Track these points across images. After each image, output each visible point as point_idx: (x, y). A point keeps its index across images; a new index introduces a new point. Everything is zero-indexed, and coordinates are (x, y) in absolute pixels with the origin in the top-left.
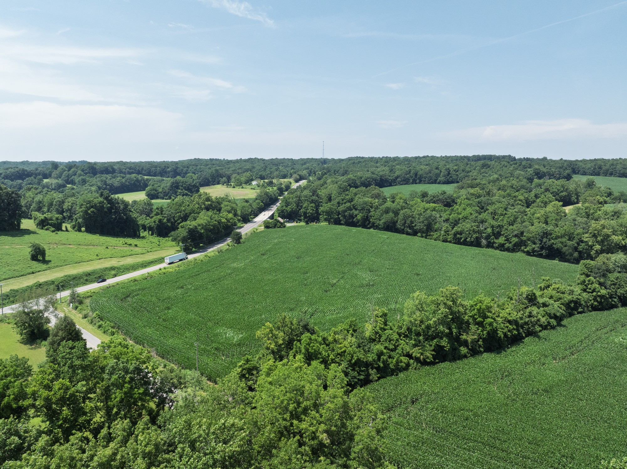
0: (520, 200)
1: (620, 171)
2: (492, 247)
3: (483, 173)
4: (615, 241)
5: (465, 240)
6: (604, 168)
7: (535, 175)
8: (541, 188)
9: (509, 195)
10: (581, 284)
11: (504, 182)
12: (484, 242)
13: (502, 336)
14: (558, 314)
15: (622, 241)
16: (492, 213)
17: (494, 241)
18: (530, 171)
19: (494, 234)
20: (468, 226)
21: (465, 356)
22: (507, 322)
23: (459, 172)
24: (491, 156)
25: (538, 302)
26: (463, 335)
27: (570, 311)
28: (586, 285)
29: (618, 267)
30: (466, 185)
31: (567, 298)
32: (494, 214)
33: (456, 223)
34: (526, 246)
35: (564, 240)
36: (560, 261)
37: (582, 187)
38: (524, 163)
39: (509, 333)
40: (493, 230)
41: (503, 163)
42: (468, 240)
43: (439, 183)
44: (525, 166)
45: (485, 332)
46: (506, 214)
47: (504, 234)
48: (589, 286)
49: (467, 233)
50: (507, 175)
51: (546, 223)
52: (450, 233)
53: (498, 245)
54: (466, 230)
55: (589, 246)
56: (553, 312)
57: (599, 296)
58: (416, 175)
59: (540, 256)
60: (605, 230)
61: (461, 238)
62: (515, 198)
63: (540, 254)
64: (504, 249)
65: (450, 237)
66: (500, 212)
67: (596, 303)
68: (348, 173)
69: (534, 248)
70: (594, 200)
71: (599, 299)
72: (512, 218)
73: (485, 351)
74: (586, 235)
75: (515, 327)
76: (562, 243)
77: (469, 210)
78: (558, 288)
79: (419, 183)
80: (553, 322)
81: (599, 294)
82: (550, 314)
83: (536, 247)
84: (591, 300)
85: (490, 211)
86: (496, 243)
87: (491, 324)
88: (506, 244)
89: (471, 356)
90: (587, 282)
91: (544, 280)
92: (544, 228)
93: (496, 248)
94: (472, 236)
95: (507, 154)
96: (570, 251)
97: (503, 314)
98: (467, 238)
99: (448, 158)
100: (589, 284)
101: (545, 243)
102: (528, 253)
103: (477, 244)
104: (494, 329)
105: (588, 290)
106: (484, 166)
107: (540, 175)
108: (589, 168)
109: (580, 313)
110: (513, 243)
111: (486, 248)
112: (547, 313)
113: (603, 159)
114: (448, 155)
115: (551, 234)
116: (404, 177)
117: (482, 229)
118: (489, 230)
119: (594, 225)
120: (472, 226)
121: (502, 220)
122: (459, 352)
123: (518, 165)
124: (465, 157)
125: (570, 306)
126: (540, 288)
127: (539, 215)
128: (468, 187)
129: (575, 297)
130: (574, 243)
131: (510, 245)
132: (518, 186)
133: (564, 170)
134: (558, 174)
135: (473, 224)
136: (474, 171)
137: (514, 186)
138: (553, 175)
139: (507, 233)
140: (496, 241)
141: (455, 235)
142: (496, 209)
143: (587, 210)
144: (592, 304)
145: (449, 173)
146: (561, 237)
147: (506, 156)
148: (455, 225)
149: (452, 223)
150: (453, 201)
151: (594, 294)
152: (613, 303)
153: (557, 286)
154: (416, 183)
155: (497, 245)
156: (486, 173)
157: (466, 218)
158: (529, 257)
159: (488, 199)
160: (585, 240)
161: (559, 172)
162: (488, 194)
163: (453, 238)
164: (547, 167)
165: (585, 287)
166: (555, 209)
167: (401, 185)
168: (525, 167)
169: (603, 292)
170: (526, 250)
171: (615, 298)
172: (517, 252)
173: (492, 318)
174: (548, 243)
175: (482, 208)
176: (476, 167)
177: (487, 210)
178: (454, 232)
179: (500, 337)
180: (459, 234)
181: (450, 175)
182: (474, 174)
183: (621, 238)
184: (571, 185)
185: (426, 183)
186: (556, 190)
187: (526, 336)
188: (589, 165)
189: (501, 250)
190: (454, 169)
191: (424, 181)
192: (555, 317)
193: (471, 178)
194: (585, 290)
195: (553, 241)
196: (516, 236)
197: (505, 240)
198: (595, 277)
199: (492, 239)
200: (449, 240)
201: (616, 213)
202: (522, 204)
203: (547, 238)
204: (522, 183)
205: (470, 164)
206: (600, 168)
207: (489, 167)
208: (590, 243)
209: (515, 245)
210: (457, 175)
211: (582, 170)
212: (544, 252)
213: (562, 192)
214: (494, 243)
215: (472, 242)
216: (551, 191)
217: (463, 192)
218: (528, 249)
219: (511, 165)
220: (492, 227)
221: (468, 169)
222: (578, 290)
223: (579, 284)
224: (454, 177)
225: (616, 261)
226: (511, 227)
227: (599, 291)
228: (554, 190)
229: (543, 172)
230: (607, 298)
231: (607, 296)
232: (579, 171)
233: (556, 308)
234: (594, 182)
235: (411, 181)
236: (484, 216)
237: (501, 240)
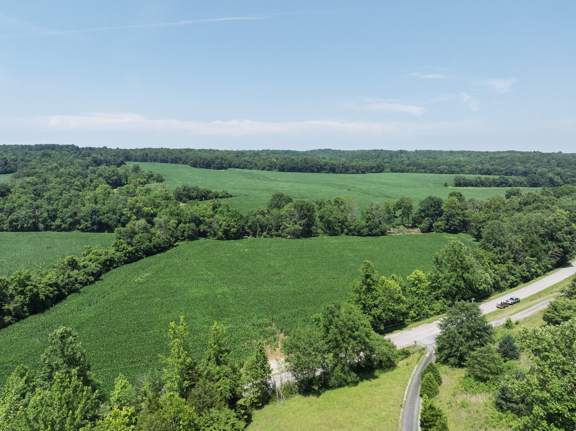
0: (76, 186)
1: (161, 158)
2: (51, 229)
3: (43, 162)
4: (146, 211)
5: (22, 227)
6: (150, 155)
7: (93, 163)
8: (95, 174)
9: (65, 181)
10: (115, 246)
11: (62, 170)
12: (41, 226)
13: (44, 298)
14: (95, 272)
15: (151, 211)
16: (47, 198)
17: (51, 224)
18: (89, 159)
19: (50, 217)
20: (24, 213)
21: (10, 323)
22: (48, 286)
23: (18, 161)
24: (54, 145)
25: (79, 266)
26: (5, 306)
27: (107, 268)
28: (118, 247)
29: (141, 229)
30: (22, 175)
31: (103, 258)
32: (49, 199)
33: (12, 211)
34: (80, 224)
35: (109, 215)
36: (109, 232)
37: (130, 171)
38: (83, 152)
39: (51, 295)
40: (49, 214)
41: (63, 152)
42: (25, 226)
44: (84, 154)
45: (27, 299)
46: (60, 198)
47: (59, 216)
48: (120, 247)
49: (23, 219)
50: (67, 164)
51: (96, 203)
52: (5, 222)
53: (56, 227)
54: (21, 217)
55: (128, 218)
56: (90, 271)
57: (128, 252)
59: (93, 231)
60: (138, 204)
61: (18, 225)
62: (70, 184)
63: (92, 229)
64: (61, 229)
65: (5, 225)
66: (54, 198)
67: (126, 258)
69: (87, 225)
70: (137, 181)
71: (128, 255)
72: (66, 202)
73: (30, 315)
74: (126, 209)
75: (55, 288)
76: (108, 218)
77: (24, 198)
78: (96, 252)
80: (92, 278)
81: (127, 251)
82: (88, 273)
83: (89, 224)
84: (122, 257)
85: (45, 197)
86: (53, 225)
87: (31, 290)
88: (62, 225)
89: (16, 321)
90: (118, 244)
91: (86, 248)
92: (92, 207)
93: (54, 230)
94: (28, 222)
95: (70, 144)
96: (114, 223)
97: (45, 280)
98: (23, 225)
99: (7, 147)
100: (120, 245)
101: (94, 219)
102: (83, 230)
103: (35, 228)
104: (34, 294)
105: (120, 250)
106: (44, 155)
107: (97, 163)
108: (139, 156)
109: (115, 267)
110: (68, 223)
111: (44, 231)
112: (86, 273)
113: (150, 148)
114: (7, 144)
115: (99, 211)
117: (38, 214)
118: (45, 215)
119: (130, 200)
120: (27, 213)
121: (57, 205)
122: (4, 321)
123: (77, 154)
124: (26, 146)
125: (106, 264)
126: (84, 255)
127: (88, 197)
128: (24, 176)
129: (109, 257)
130: (117, 216)
131: (66, 225)
132: (74, 173)
133: (118, 158)
134: (113, 161)
135: (28, 211)
136: (34, 160)
137: (71, 174)
138: (110, 162)
139: (62, 215)
140: (53, 223)
141: (11, 223)
142: (51, 195)
143: (127, 190)
144: (124, 259)
145: (6, 163)
146: (107, 213)
147: (69, 145)
148: (11, 213)
149: (7, 212)
150: (9, 191)
151: (124, 251)
152: (139, 256)
153: (95, 251)
155: (54, 227)
156: (47, 162)
157: (22, 205)
158: (83, 233)
159: (44, 187)
160: (125, 213)
161: (114, 159)
162: (45, 181)
163: (10, 227)
164: (103, 156)
165: (117, 248)
166: (103, 191)
168: (84, 156)
169: (130, 249)
170: (80, 228)
171: (140, 252)
172: (73, 230)
173: (32, 285)
174: (98, 219)
175: (38, 195)
176: (36, 156)
177: (44, 196)
178: (10, 221)
179: (42, 299)
180: (15, 222)
181: (8, 165)
182: (33, 163)
183: (150, 208)
184: (121, 170)
186: (108, 175)
187: (69, 294)
188: (139, 154)
189: (58, 231)
190: (12, 158)
192: (93, 274)
193: (29, 167)
194: (118, 251)
195: (101, 217)
196: (70, 217)
197: (61, 222)
198: (124, 239)
199: (49, 222)
200: (5, 229)
201: (147, 190)
202: (79, 189)
203: (96, 215)
204: (79, 170)
205: (30, 153)
206: (147, 155)
207: (50, 156)
208: (129, 215)
209: (70, 224)
210: (16, 165)
211: (133, 157)
212: (95, 227)
213: (113, 176)
214: (51, 225)
215: (30, 227)
216: (104, 176)
217: (19, 182)
218: (82, 226)
219: (71, 154)
220: (48, 211)
221: (27, 158)
222: (112, 250)
223: (113, 246)
224: (13, 167)
225: (139, 226)
226: (66, 209)
227: (127, 249)
228: (106, 175)
229: (100, 160)
230: (134, 253)
231: (134, 251)
232: (132, 158)
233: (93, 267)
234: (139, 167)
236: (39, 202)
237: (58, 222)
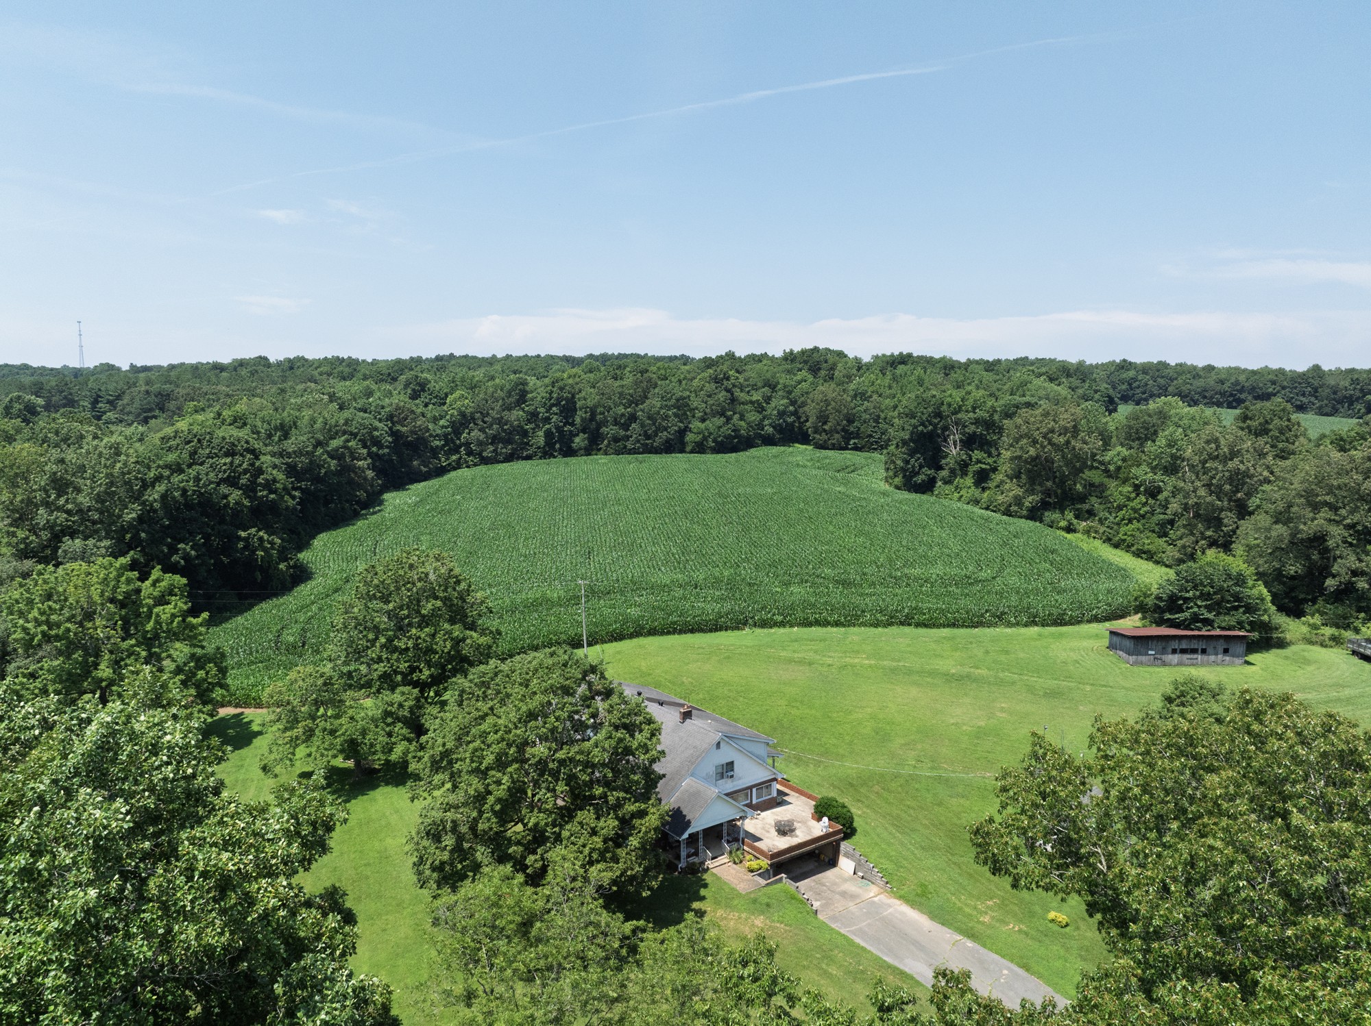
43: (700, 448)
58: (568, 408)
68: (172, 405)
79: (588, 451)
116: (500, 421)
154: (569, 452)
167: (485, 461)
185: (631, 452)
191: (616, 440)
235: (540, 438)
